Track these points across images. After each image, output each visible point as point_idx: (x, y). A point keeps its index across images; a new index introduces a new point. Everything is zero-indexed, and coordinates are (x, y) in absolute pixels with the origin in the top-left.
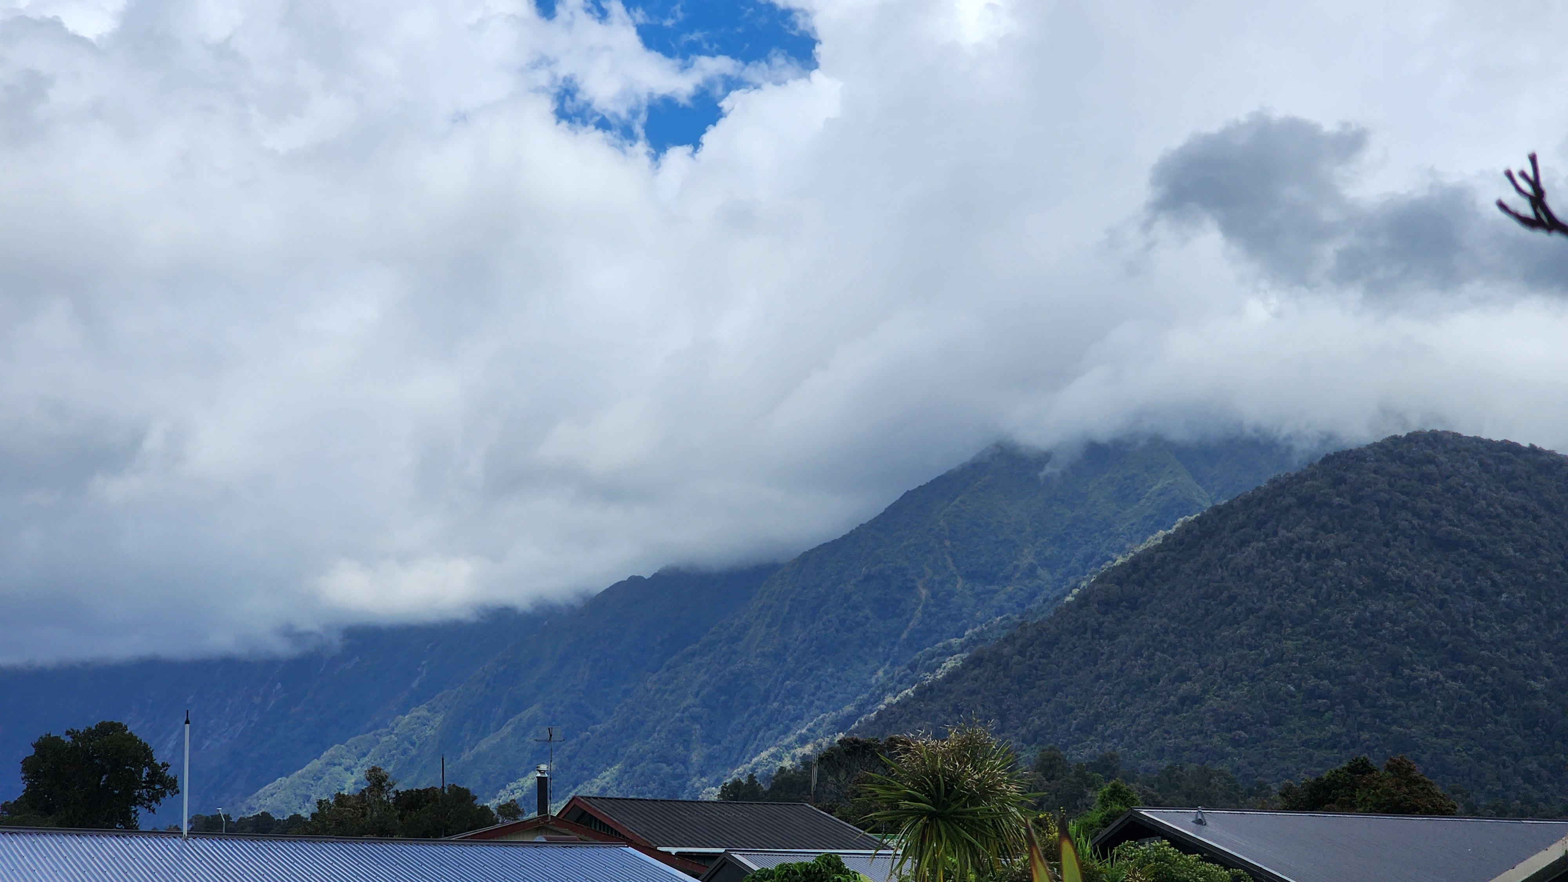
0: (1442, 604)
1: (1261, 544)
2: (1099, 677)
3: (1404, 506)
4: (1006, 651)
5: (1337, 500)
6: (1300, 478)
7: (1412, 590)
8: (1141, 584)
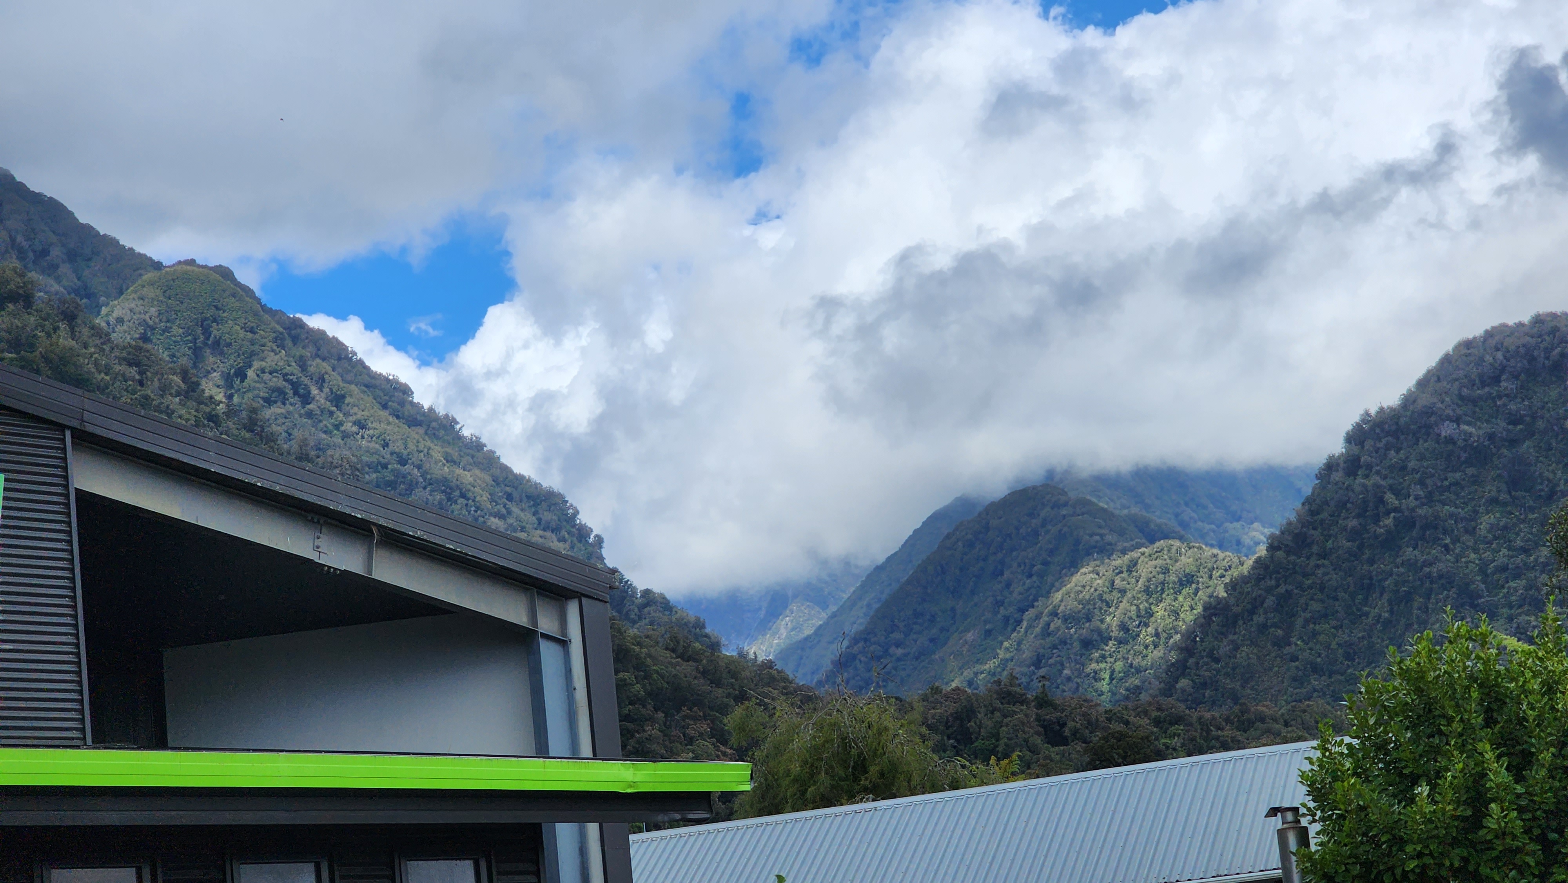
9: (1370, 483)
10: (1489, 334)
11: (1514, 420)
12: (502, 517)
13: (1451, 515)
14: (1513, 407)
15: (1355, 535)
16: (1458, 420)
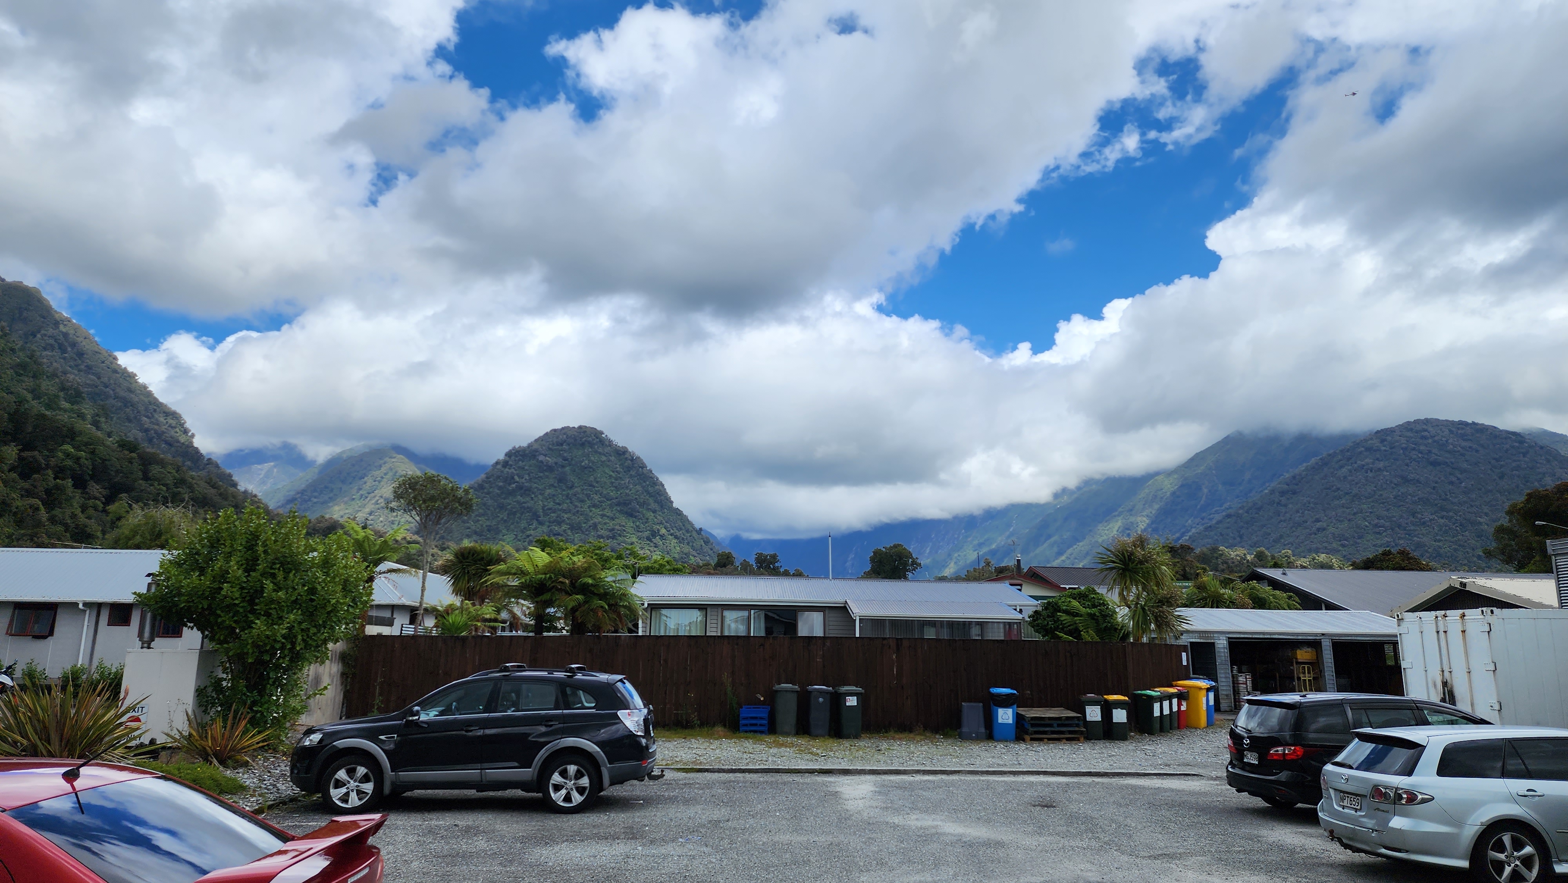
0: (1434, 488)
1: (1349, 467)
2: (1281, 521)
3: (1414, 449)
4: (1241, 511)
5: (1384, 448)
6: (1366, 440)
7: (1420, 483)
8: (1297, 484)
9: (510, 471)
10: (563, 428)
11: (565, 459)
13: (536, 487)
14: (565, 455)
15: (500, 488)
16: (545, 456)
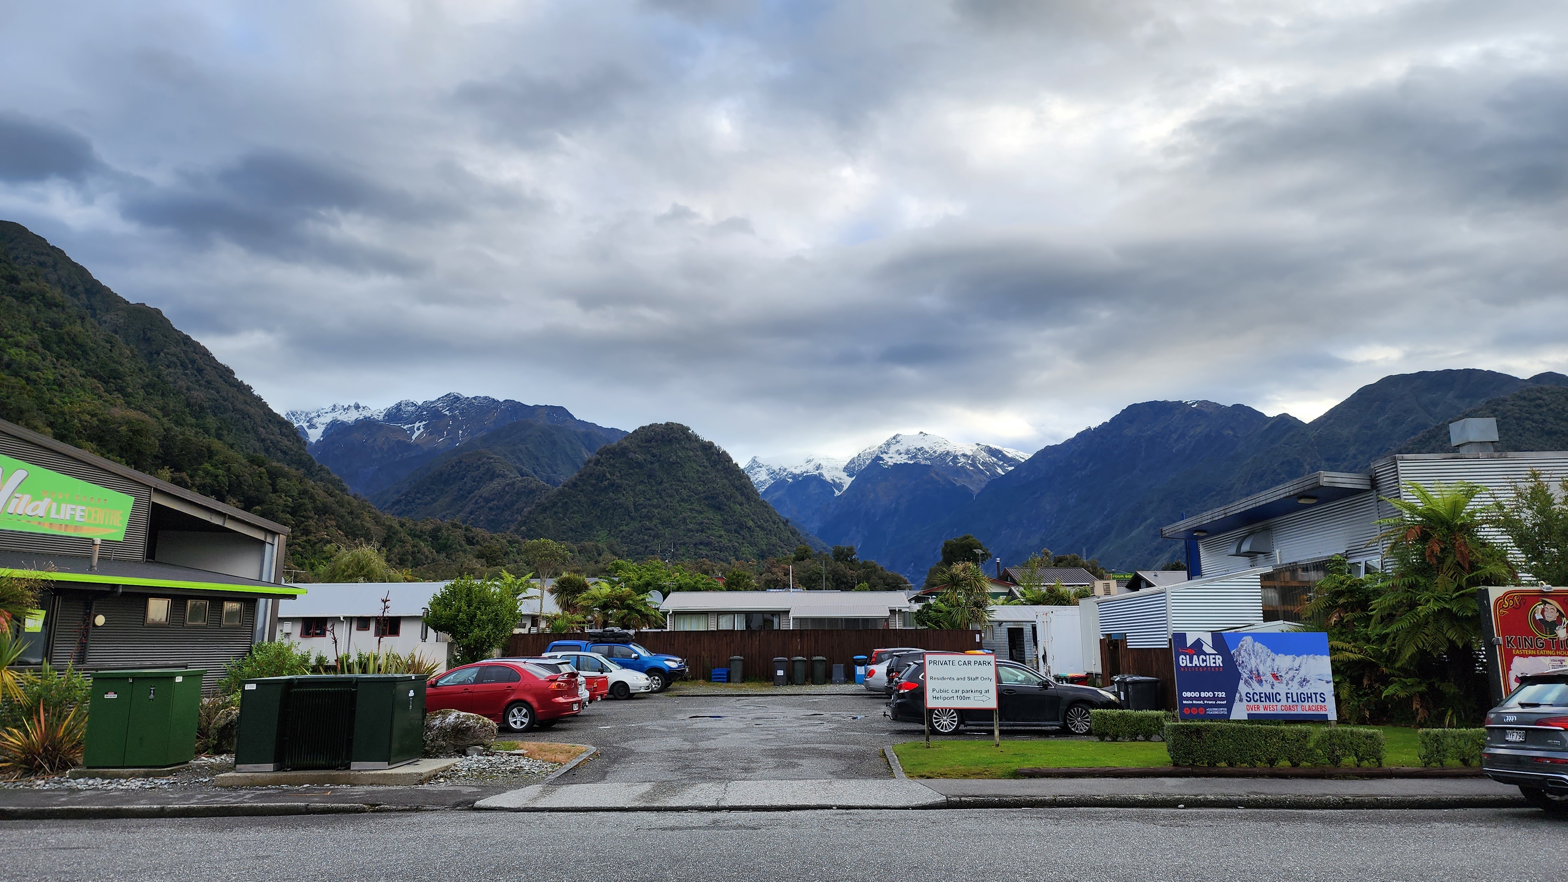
9: (602, 469)
10: (651, 426)
11: (654, 456)
12: (264, 428)
13: (627, 484)
14: (654, 451)
15: (593, 485)
16: (635, 453)
